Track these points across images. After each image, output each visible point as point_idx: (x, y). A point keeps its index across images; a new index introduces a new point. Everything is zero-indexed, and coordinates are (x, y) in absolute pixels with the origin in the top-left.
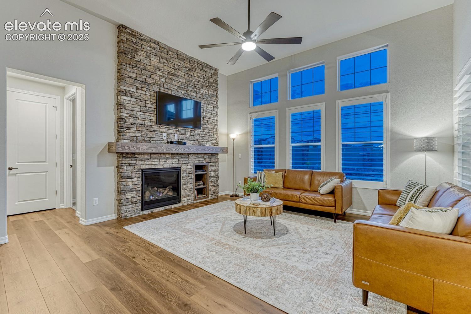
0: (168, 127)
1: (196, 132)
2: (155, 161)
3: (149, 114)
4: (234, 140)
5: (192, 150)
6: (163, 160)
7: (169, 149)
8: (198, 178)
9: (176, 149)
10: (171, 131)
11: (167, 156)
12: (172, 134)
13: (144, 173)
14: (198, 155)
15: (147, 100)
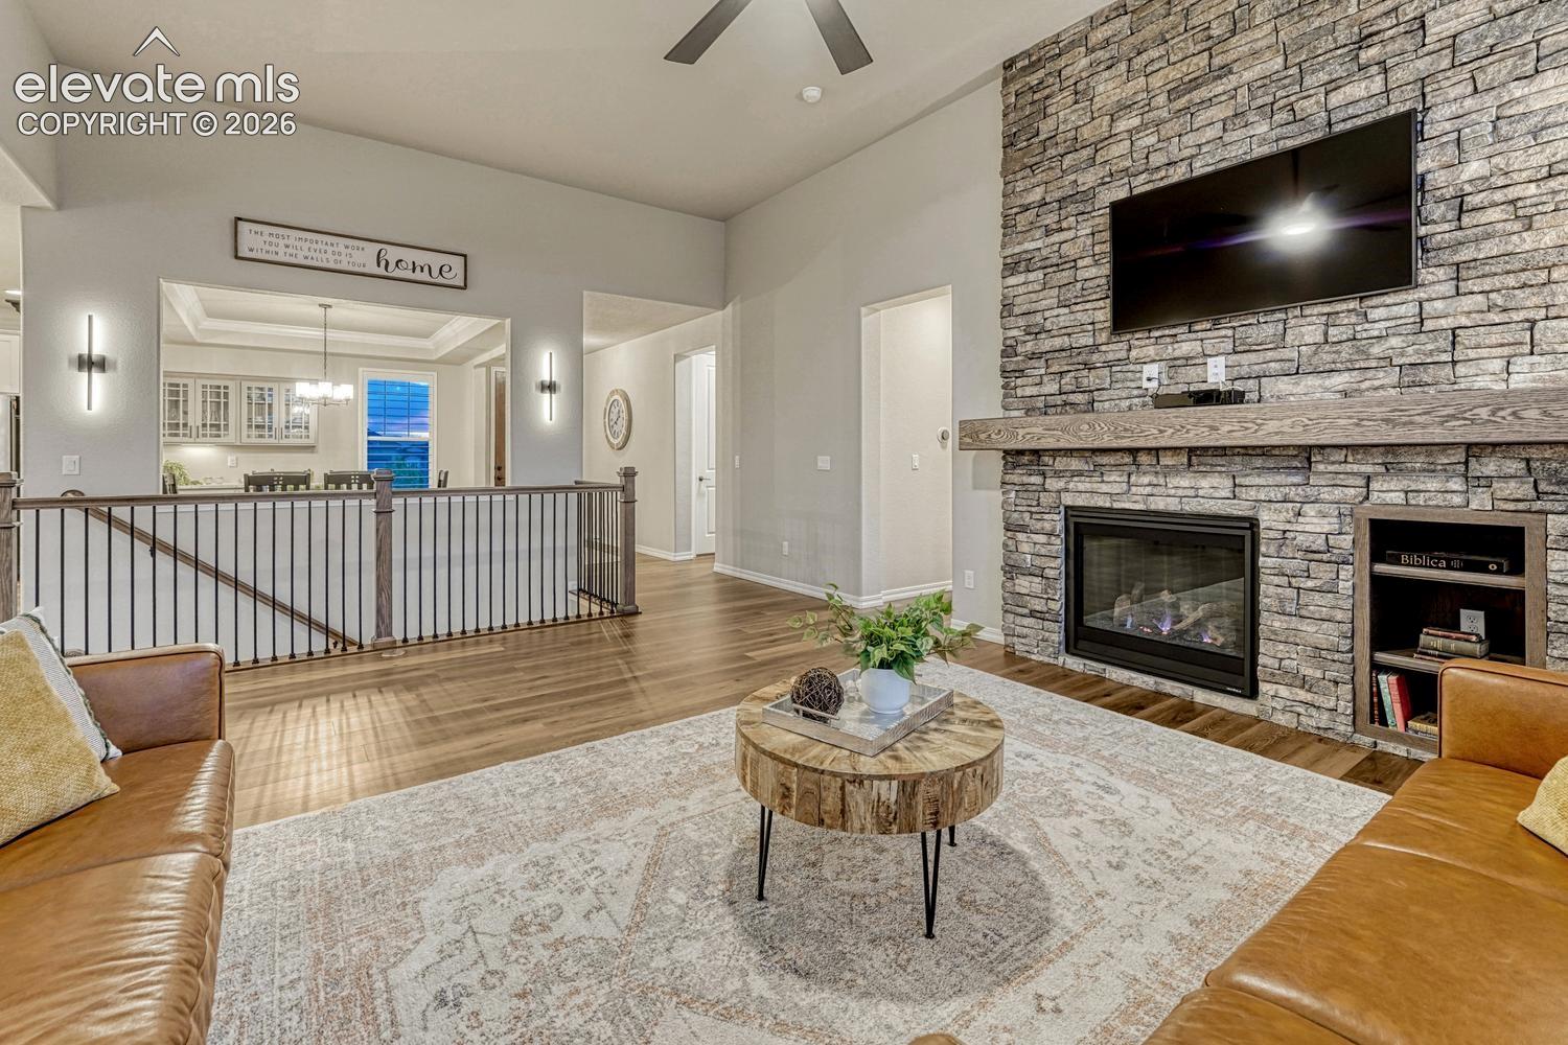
0: (1167, 332)
1: (1374, 314)
2: (1112, 479)
3: (1088, 306)
6: (1146, 480)
7: (1126, 430)
10: (1186, 348)
11: (1167, 460)
12: (1197, 361)
15: (1078, 256)
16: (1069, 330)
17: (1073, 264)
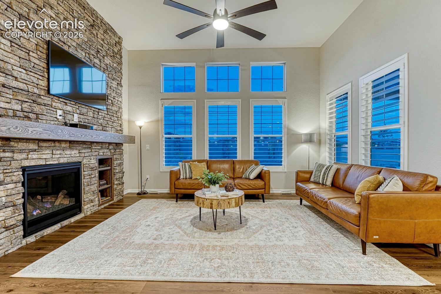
0: (64, 101)
1: (100, 114)
2: (47, 152)
3: (36, 75)
4: (140, 129)
5: (101, 137)
6: (58, 152)
7: (73, 134)
8: (102, 175)
9: (82, 136)
10: (69, 108)
11: (63, 145)
12: (71, 113)
13: (27, 174)
14: (102, 144)
15: (32, 50)
16: (27, 82)
17: (28, 51)
